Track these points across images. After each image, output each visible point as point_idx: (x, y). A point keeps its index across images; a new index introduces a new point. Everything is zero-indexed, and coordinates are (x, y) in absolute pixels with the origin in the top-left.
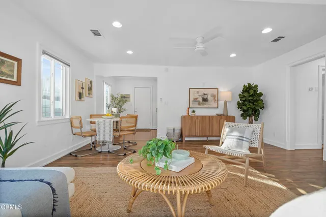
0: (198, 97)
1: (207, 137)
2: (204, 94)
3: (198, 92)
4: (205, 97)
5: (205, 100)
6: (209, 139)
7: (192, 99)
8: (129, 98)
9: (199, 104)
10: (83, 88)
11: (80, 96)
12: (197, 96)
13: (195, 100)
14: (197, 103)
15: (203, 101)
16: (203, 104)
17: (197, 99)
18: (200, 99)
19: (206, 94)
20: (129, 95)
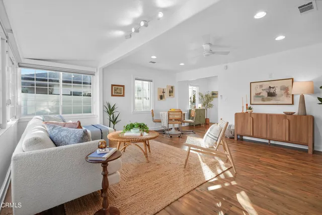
0: (262, 91)
1: (269, 140)
2: (270, 87)
3: (261, 86)
4: (272, 91)
5: (271, 95)
6: (272, 142)
7: (253, 94)
8: (217, 94)
9: (263, 100)
10: (164, 92)
11: (161, 97)
12: (259, 90)
13: (258, 95)
14: (261, 98)
15: (268, 96)
16: (269, 100)
17: (260, 94)
18: (265, 94)
19: (273, 88)
20: (217, 92)
